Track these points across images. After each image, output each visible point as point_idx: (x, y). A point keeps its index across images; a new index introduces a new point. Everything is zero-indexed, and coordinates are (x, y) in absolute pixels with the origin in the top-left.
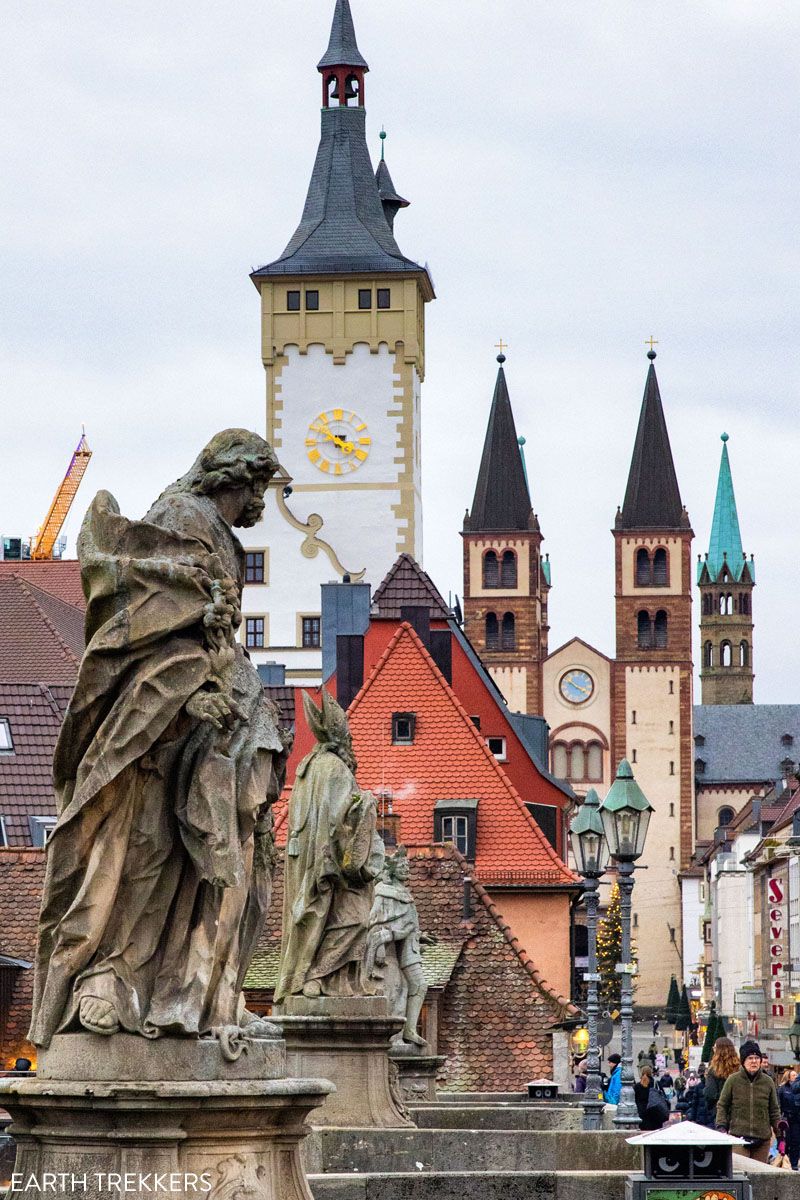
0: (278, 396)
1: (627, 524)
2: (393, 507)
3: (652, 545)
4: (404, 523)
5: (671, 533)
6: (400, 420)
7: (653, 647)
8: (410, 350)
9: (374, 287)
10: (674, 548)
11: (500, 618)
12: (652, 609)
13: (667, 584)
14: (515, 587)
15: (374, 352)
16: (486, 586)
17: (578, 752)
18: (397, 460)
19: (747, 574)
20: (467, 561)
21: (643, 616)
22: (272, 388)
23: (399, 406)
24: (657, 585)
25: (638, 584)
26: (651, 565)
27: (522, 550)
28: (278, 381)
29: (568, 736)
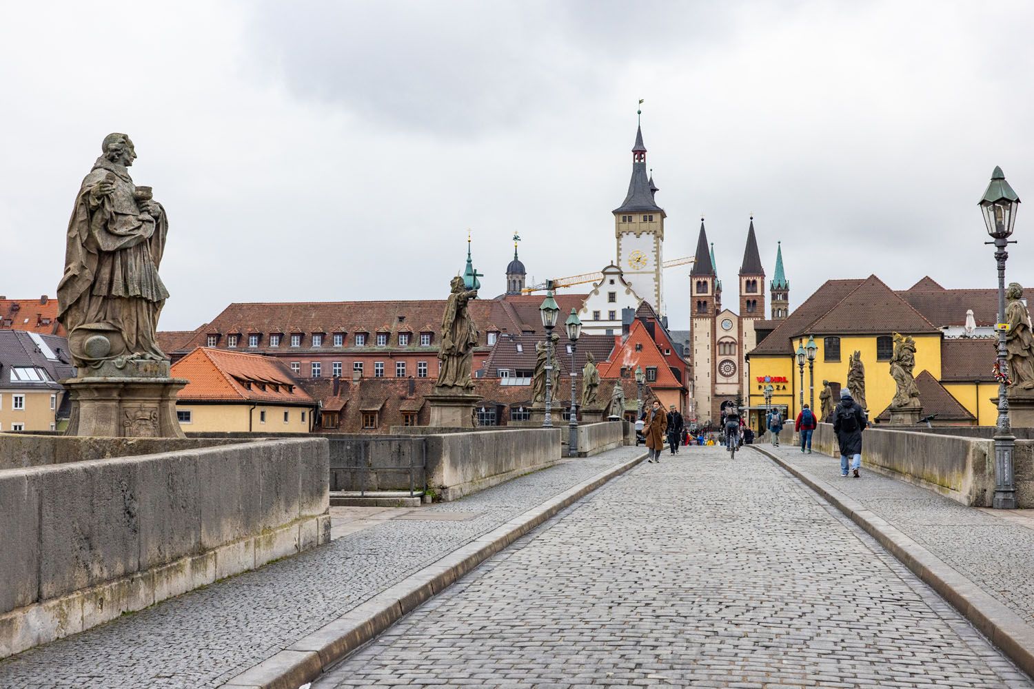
0: (620, 247)
1: (743, 273)
2: (654, 279)
3: (751, 279)
4: (657, 283)
5: (758, 275)
6: (656, 253)
7: (752, 312)
8: (659, 232)
9: (648, 215)
10: (759, 280)
11: (702, 303)
12: (751, 300)
13: (756, 292)
14: (707, 293)
15: (648, 234)
16: (698, 293)
17: (727, 345)
18: (655, 265)
19: (786, 287)
20: (691, 284)
21: (748, 302)
22: (619, 244)
23: (655, 249)
24: (753, 292)
25: (747, 292)
26: (751, 285)
27: (709, 281)
28: (620, 242)
29: (724, 340)
